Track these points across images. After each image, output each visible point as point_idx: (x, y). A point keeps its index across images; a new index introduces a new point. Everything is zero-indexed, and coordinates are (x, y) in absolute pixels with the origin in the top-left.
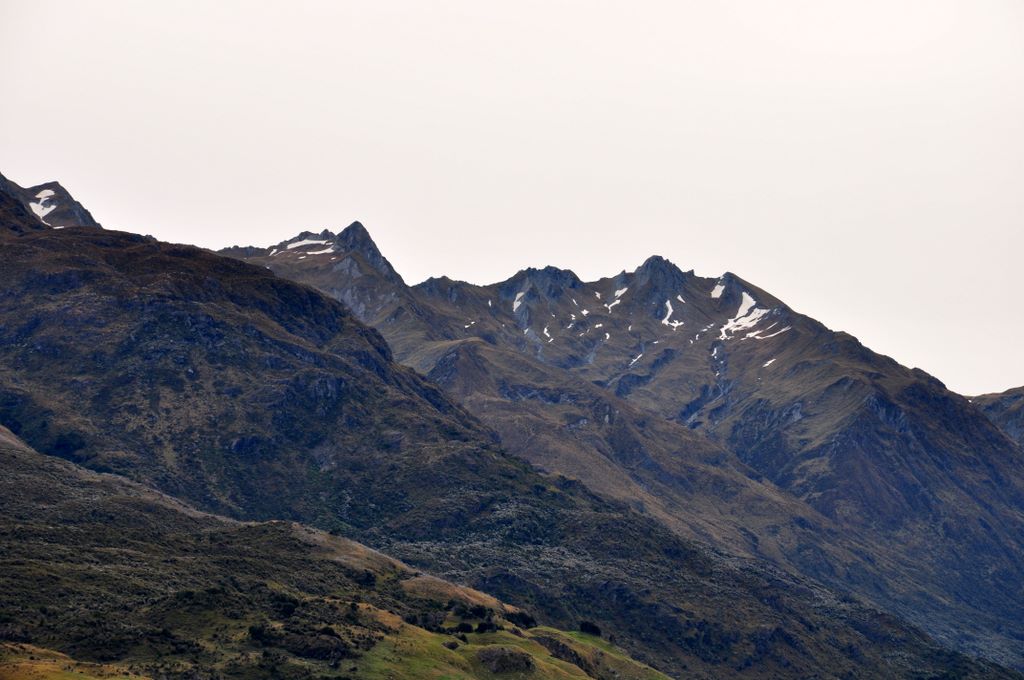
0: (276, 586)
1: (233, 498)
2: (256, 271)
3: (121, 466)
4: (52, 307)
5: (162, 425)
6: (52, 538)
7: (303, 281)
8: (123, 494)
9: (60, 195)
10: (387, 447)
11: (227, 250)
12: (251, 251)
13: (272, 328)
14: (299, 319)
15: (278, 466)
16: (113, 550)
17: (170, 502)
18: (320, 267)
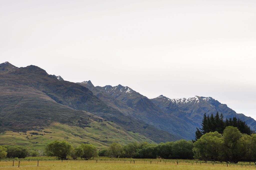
0: (81, 117)
1: (77, 108)
2: (79, 85)
3: (65, 104)
4: (59, 88)
5: (70, 100)
6: (58, 111)
7: (84, 86)
8: (65, 107)
9: (60, 77)
10: (92, 103)
11: (77, 83)
12: (79, 83)
13: (81, 91)
14: (84, 90)
15: (81, 105)
16: (65, 113)
17: (70, 108)
18: (86, 85)
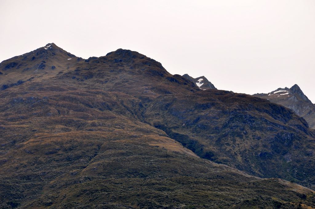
0: (274, 198)
1: (260, 171)
2: (264, 101)
3: (225, 162)
4: (203, 114)
5: (237, 149)
6: (206, 184)
7: (279, 103)
8: (226, 170)
9: (205, 80)
10: (308, 155)
11: (255, 95)
12: (262, 95)
13: (270, 118)
14: (278, 115)
15: (273, 161)
16: (224, 187)
17: (240, 172)
18: (286, 98)
